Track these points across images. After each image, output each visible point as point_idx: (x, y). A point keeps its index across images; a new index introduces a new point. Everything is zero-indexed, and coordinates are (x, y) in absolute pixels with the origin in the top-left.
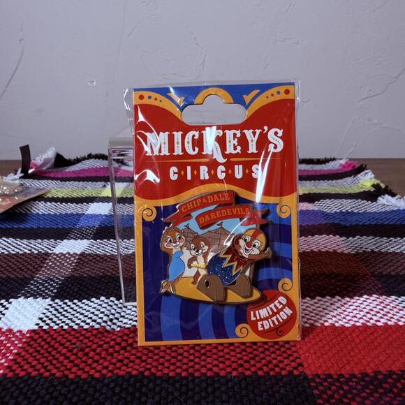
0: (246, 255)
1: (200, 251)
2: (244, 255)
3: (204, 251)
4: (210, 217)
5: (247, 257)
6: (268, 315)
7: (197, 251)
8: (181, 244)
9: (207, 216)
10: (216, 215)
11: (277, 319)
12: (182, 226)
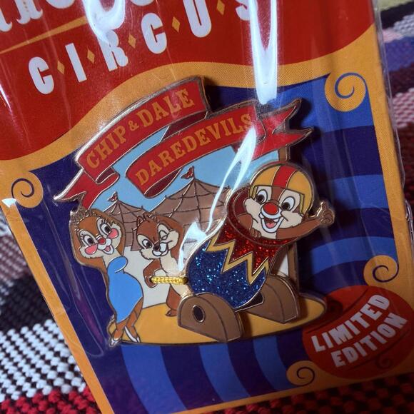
0: (269, 233)
2: (264, 234)
11: (374, 340)
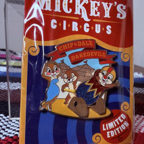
1: (71, 80)
3: (74, 80)
4: (79, 56)
5: (104, 85)
6: (113, 127)
7: (69, 80)
8: (58, 74)
9: (77, 55)
10: (83, 55)
12: (58, 61)
